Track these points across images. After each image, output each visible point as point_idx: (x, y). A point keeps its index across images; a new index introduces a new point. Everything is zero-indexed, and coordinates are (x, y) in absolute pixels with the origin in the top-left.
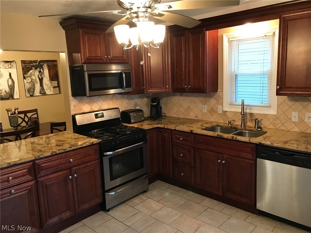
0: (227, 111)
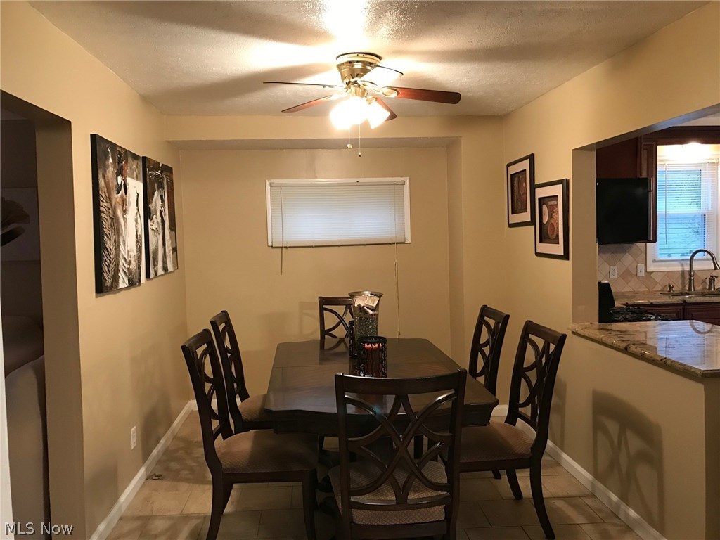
0: (652, 272)
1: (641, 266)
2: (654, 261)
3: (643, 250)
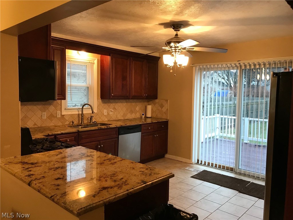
1: (59, 112)
2: (65, 109)
3: (60, 103)
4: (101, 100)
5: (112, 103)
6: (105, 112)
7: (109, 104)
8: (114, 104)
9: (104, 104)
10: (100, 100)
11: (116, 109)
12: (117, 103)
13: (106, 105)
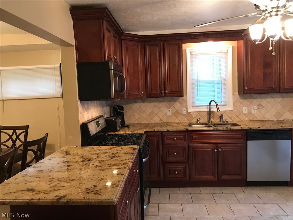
0: (191, 112)
1: (184, 109)
2: (192, 106)
3: (185, 100)
4: (239, 95)
5: (255, 99)
6: (245, 110)
7: (252, 100)
8: (259, 100)
9: (243, 100)
10: (237, 96)
11: (262, 106)
12: (264, 98)
13: (246, 102)
